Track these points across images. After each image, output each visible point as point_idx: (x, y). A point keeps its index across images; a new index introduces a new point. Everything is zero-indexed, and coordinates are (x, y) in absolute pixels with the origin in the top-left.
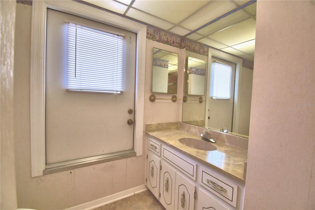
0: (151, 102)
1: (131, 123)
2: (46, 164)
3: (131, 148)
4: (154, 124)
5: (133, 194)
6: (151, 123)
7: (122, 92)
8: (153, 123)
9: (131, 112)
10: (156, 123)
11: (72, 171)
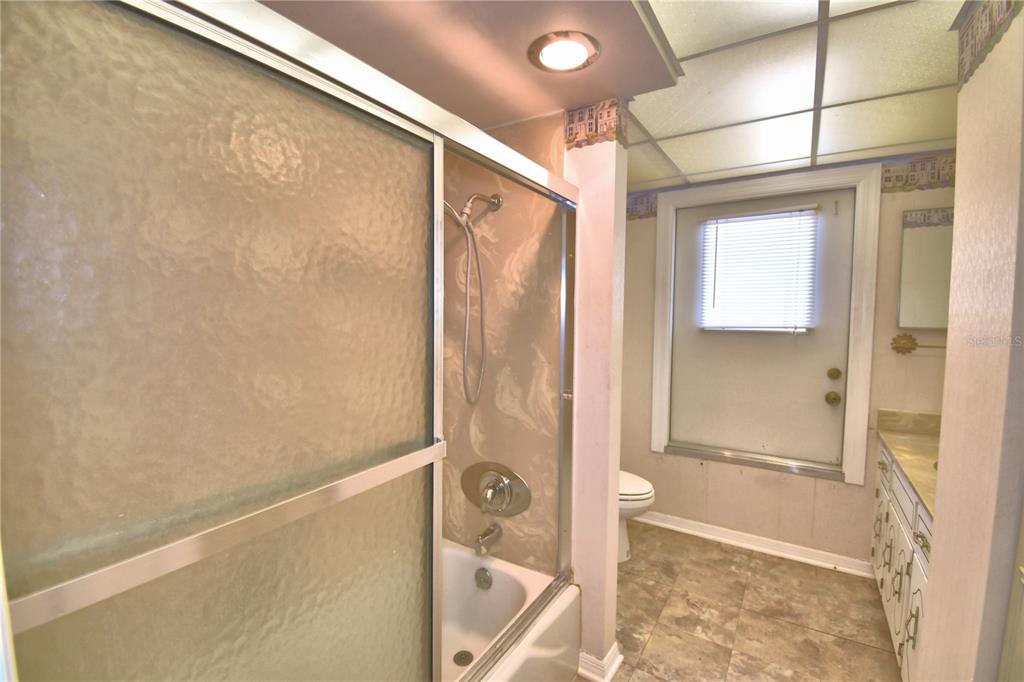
0: (900, 355)
1: (835, 400)
2: (670, 439)
3: (834, 460)
4: (906, 414)
5: (831, 566)
6: (895, 410)
7: (810, 330)
8: (905, 411)
9: (835, 374)
10: (917, 412)
11: (704, 462)
